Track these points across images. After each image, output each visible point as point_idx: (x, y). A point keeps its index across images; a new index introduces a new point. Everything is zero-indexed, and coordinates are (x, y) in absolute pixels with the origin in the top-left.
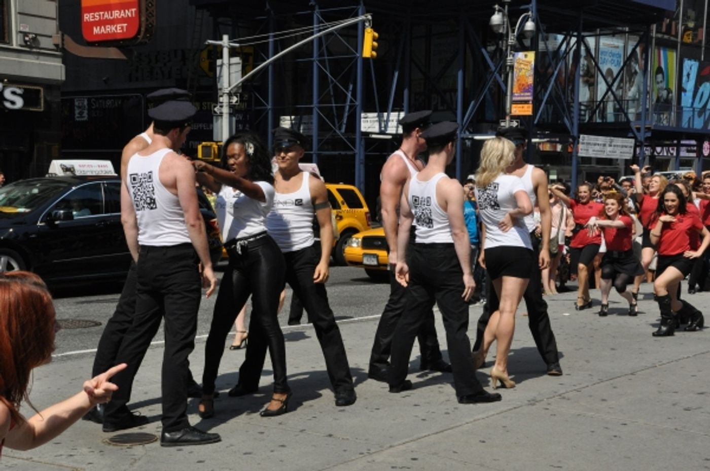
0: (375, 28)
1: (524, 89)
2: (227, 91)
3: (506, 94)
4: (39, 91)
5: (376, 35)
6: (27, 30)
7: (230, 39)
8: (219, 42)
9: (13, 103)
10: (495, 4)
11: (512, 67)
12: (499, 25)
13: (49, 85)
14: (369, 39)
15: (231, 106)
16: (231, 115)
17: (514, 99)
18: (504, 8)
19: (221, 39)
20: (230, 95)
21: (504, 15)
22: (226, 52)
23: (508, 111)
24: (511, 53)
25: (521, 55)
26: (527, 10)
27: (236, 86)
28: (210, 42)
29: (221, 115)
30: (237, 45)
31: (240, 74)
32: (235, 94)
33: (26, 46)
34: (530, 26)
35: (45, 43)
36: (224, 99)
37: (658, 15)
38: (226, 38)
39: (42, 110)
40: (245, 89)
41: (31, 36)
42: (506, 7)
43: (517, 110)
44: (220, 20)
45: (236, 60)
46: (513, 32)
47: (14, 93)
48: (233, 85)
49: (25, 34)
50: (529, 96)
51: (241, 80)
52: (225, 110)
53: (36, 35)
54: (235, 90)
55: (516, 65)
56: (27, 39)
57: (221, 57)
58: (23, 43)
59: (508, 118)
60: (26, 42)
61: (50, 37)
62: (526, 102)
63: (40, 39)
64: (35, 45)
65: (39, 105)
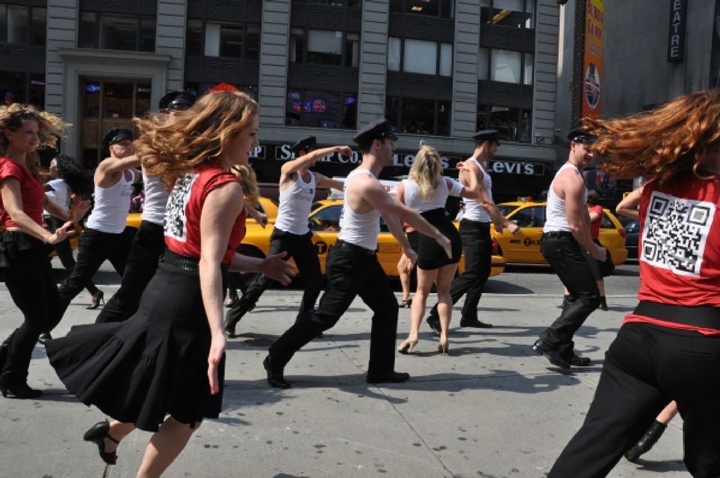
4: (542, 166)
6: (540, 135)
9: (528, 172)
13: (548, 163)
33: (537, 144)
35: (547, 141)
39: (543, 175)
41: (541, 138)
47: (529, 167)
49: (538, 138)
53: (543, 138)
56: (538, 140)
60: (537, 141)
61: (550, 138)
63: (545, 139)
64: (542, 142)
65: (541, 173)
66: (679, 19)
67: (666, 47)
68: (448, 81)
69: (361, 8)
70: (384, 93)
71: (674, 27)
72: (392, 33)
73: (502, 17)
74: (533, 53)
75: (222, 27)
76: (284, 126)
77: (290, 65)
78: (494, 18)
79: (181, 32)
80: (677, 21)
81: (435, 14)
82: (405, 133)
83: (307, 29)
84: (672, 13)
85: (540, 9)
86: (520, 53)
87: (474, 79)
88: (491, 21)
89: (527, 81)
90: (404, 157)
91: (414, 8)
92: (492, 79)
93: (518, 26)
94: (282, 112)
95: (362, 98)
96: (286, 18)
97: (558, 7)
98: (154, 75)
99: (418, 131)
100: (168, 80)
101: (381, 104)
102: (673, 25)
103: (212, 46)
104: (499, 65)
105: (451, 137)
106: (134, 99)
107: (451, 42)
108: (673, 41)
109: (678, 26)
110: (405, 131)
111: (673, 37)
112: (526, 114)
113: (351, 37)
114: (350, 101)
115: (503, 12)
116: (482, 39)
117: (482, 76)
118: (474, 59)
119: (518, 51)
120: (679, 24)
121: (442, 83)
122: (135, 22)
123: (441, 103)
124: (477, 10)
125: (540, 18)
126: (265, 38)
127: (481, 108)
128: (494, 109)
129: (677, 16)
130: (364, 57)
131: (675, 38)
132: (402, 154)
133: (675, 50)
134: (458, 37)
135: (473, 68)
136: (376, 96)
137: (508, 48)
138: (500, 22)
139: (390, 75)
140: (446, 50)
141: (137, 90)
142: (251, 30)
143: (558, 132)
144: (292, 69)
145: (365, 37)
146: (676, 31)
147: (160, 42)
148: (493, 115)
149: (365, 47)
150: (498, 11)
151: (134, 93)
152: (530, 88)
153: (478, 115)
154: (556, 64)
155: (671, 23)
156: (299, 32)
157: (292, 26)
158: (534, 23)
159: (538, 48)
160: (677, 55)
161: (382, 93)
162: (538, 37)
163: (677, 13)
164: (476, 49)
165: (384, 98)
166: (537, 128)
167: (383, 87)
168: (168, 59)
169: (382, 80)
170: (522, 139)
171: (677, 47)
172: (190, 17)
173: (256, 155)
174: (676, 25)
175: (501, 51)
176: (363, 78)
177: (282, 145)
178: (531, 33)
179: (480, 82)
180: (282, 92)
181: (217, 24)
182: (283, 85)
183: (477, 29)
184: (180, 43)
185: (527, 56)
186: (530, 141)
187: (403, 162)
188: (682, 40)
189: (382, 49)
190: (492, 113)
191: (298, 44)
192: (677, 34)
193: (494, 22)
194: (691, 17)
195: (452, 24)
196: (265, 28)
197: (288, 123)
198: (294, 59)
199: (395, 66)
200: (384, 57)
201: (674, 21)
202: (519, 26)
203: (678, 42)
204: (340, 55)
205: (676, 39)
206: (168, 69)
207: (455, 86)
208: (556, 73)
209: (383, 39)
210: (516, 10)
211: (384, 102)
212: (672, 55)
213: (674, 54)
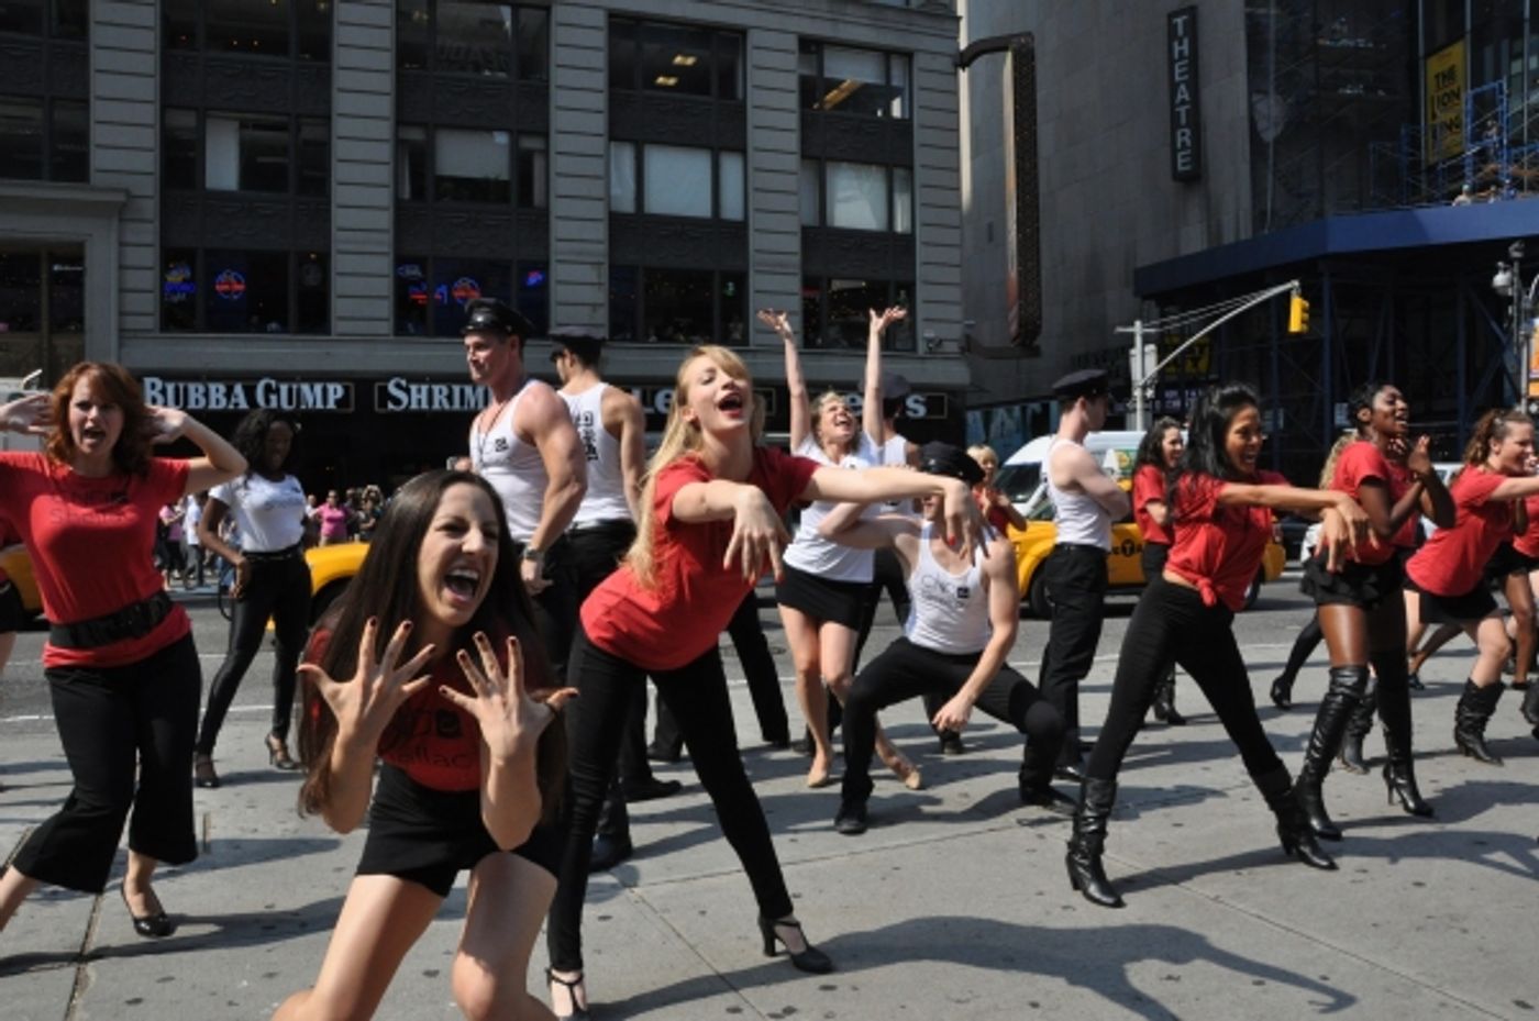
0: (1304, 296)
2: (1141, 383)
3: (1519, 373)
4: (942, 398)
5: (1307, 304)
6: (933, 336)
7: (1143, 322)
8: (1129, 330)
9: (915, 411)
10: (1498, 260)
11: (1528, 337)
12: (1504, 287)
13: (954, 392)
14: (1297, 307)
15: (1145, 400)
16: (1146, 410)
17: (1533, 376)
18: (1512, 265)
19: (1132, 325)
20: (1144, 388)
21: (1513, 274)
22: (1138, 340)
23: (1523, 392)
24: (1526, 318)
27: (1152, 377)
28: (1120, 330)
29: (1135, 410)
30: (1152, 330)
31: (1154, 362)
32: (1150, 386)
33: (930, 353)
35: (949, 347)
36: (1137, 393)
38: (1138, 324)
39: (945, 416)
41: (937, 340)
42: (1516, 264)
45: (1151, 347)
46: (1528, 293)
47: (916, 401)
48: (1148, 375)
49: (929, 340)
51: (1157, 368)
52: (1139, 405)
53: (941, 341)
54: (1149, 382)
55: (1535, 336)
56: (931, 345)
57: (1132, 345)
58: (927, 350)
59: (1524, 401)
60: (930, 348)
61: (954, 340)
63: (945, 344)
64: (940, 350)
65: (942, 413)
66: (1187, 97)
67: (1167, 151)
68: (739, 230)
69: (548, 81)
70: (605, 260)
71: (1179, 113)
72: (615, 134)
73: (844, 95)
74: (910, 168)
75: (243, 125)
76: (392, 338)
77: (399, 204)
78: (828, 97)
79: (150, 138)
80: (1183, 102)
81: (706, 92)
82: (653, 343)
83: (432, 128)
84: (1174, 87)
85: (920, 79)
86: (884, 169)
87: (793, 224)
88: (822, 103)
89: (901, 225)
90: (654, 393)
91: (661, 80)
92: (829, 223)
93: (876, 113)
94: (385, 308)
95: (558, 271)
96: (385, 106)
97: (956, 74)
98: (90, 235)
99: (682, 338)
100: (122, 244)
101: (600, 284)
102: (1177, 109)
103: (223, 168)
104: (840, 195)
105: (752, 347)
106: (44, 288)
107: (741, 149)
108: (1179, 139)
109: (1187, 111)
110: (653, 338)
111: (1179, 133)
112: (903, 293)
113: (528, 143)
114: (534, 278)
115: (845, 85)
116: (804, 141)
117: (810, 218)
118: (790, 182)
119: (878, 164)
120: (1187, 107)
121: (728, 235)
122: (38, 113)
123: (727, 277)
124: (792, 82)
125: (920, 98)
126: (340, 149)
127: (809, 283)
128: (837, 285)
129: (1183, 93)
130: (560, 186)
131: (1183, 134)
132: (649, 388)
133: (1183, 157)
134: (755, 138)
135: (789, 203)
136: (588, 266)
137: (860, 158)
138: (841, 105)
139: (616, 221)
140: (731, 166)
141: (50, 268)
142: (309, 133)
143: (969, 326)
144: (404, 216)
145: (558, 142)
146: (1183, 120)
147: (99, 159)
148: (835, 297)
149: (559, 164)
150: (834, 84)
151: (44, 276)
152: (908, 241)
153: (805, 299)
154: (958, 189)
155: (1173, 105)
156: (416, 135)
157: (401, 121)
158: (909, 106)
159: (920, 156)
160: (1188, 168)
161: (602, 259)
162: (919, 136)
163: (1183, 87)
164: (793, 162)
165: (605, 269)
166: (927, 320)
167: (603, 248)
168: (121, 198)
169: (600, 231)
170: (898, 345)
171: (1189, 152)
172: (167, 103)
173: (331, 405)
174: (1183, 110)
175: (845, 165)
176: (558, 229)
177: (388, 380)
178: (905, 127)
179: (806, 232)
180: (385, 264)
181: (235, 119)
182: (385, 249)
183: (792, 121)
184: (149, 162)
185: (899, 173)
186: (914, 349)
187: (652, 404)
188: (1196, 138)
189: (596, 167)
190: (834, 293)
191: (415, 160)
192: (1186, 126)
193: (828, 106)
194: (1208, 96)
195: (739, 112)
196: (340, 126)
197: (400, 329)
198: (406, 194)
199: (625, 203)
200: (601, 183)
201: (1179, 97)
202: (879, 113)
203: (1189, 143)
204: (505, 182)
205: (1184, 137)
206: (121, 220)
207: (755, 241)
208: (958, 207)
209: (598, 144)
210: (870, 80)
211: (605, 279)
212: (1180, 168)
213: (1184, 164)
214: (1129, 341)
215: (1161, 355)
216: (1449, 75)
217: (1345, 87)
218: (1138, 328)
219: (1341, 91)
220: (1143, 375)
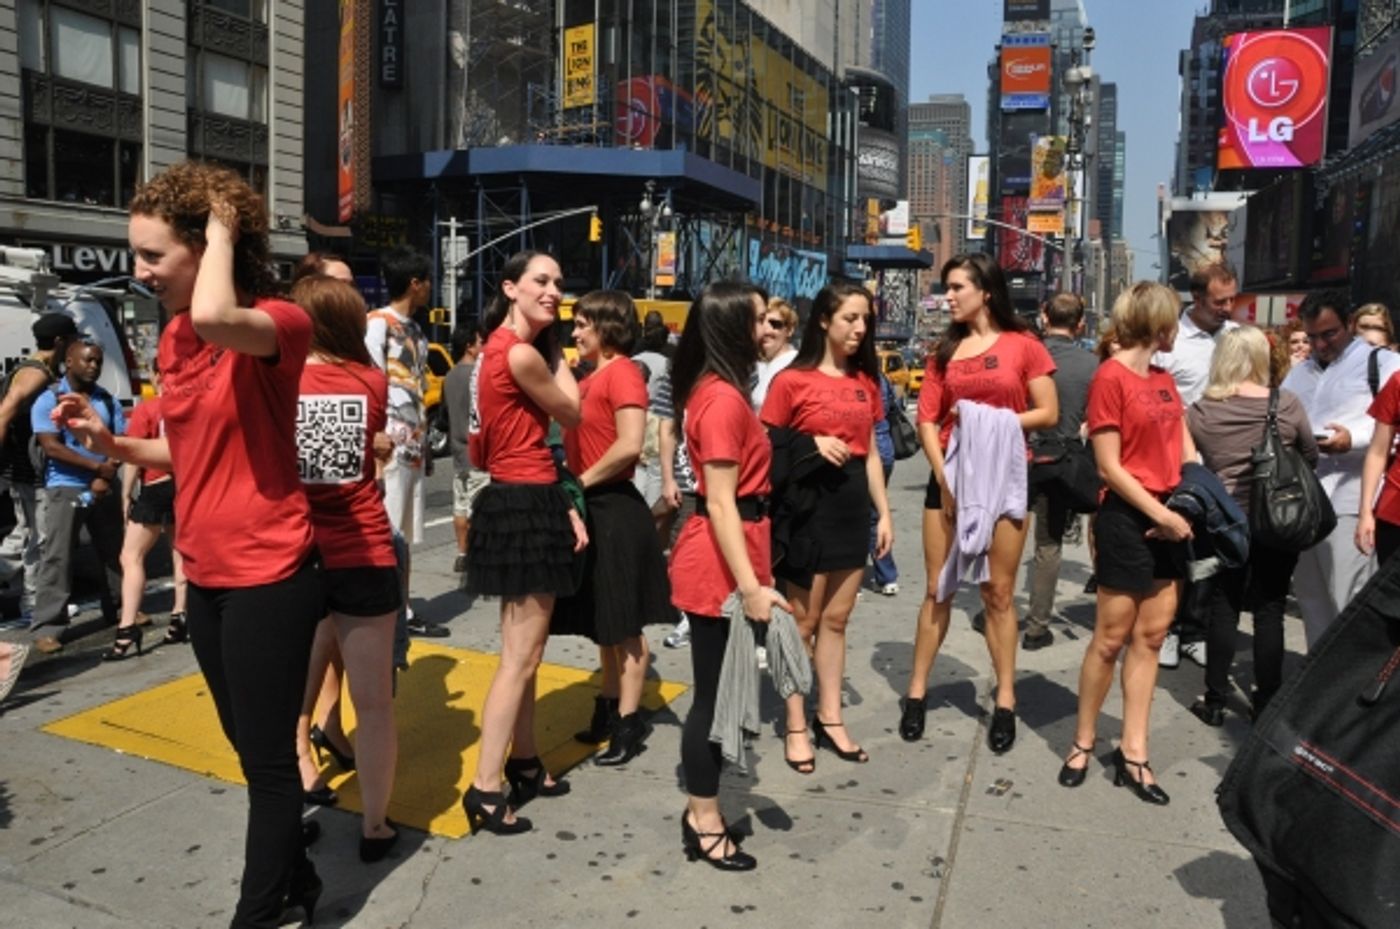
0: (600, 216)
1: (667, 263)
2: (453, 265)
3: (651, 267)
5: (601, 222)
6: (281, 213)
7: (457, 221)
8: (448, 223)
10: (644, 191)
11: (656, 245)
12: (646, 210)
14: (595, 226)
15: (457, 278)
16: (457, 285)
17: (660, 272)
18: (648, 195)
19: (449, 220)
20: (457, 268)
21: (649, 202)
22: (453, 232)
23: (653, 281)
24: (655, 233)
25: (663, 236)
26: (663, 199)
27: (464, 261)
28: (440, 222)
29: (449, 285)
30: (463, 225)
31: (466, 250)
32: (462, 268)
34: (667, 211)
35: (296, 224)
36: (450, 272)
37: (746, 206)
38: (453, 220)
40: (471, 265)
41: (285, 218)
42: (650, 195)
43: (661, 281)
44: (384, 195)
45: (463, 238)
46: (656, 216)
48: (460, 260)
49: (280, 217)
50: (671, 269)
51: (468, 256)
52: (453, 281)
53: (288, 217)
54: (462, 264)
55: (660, 244)
57: (448, 236)
58: (279, 225)
59: (653, 286)
60: (281, 223)
61: (297, 219)
62: (669, 275)
63: (290, 220)
64: (286, 225)
66: (394, 20)
68: (136, 104)
70: (19, 115)
71: (386, 33)
80: (390, 24)
84: (382, 10)
87: (181, 105)
99: (90, 200)
101: (15, 139)
102: (385, 29)
107: (136, 28)
108: (386, 55)
109: (394, 33)
111: (386, 49)
112: (259, 174)
116: (189, 31)
119: (243, 61)
120: (394, 29)
121: (126, 105)
123: (124, 146)
129: (391, 16)
131: (390, 51)
133: (389, 69)
134: (147, 19)
135: (178, 84)
136: (1, 120)
139: (30, 78)
146: (390, 40)
155: (381, 24)
159: (273, 58)
160: (393, 79)
161: (16, 115)
162: (273, 40)
163: (390, 11)
164: (182, 48)
165: (20, 125)
167: (17, 103)
169: (14, 86)
171: (393, 66)
174: (390, 30)
179: (189, 110)
187: (72, 260)
188: (400, 55)
192: (392, 44)
194: (410, 22)
199: (37, 61)
200: (14, 39)
201: (387, 20)
203: (394, 59)
205: (390, 52)
207: (148, 115)
211: (21, 135)
212: (386, 78)
213: (390, 75)
214: (446, 231)
215: (472, 246)
216: (581, 46)
217: (512, 37)
218: (453, 223)
219: (510, 41)
220: (457, 259)
